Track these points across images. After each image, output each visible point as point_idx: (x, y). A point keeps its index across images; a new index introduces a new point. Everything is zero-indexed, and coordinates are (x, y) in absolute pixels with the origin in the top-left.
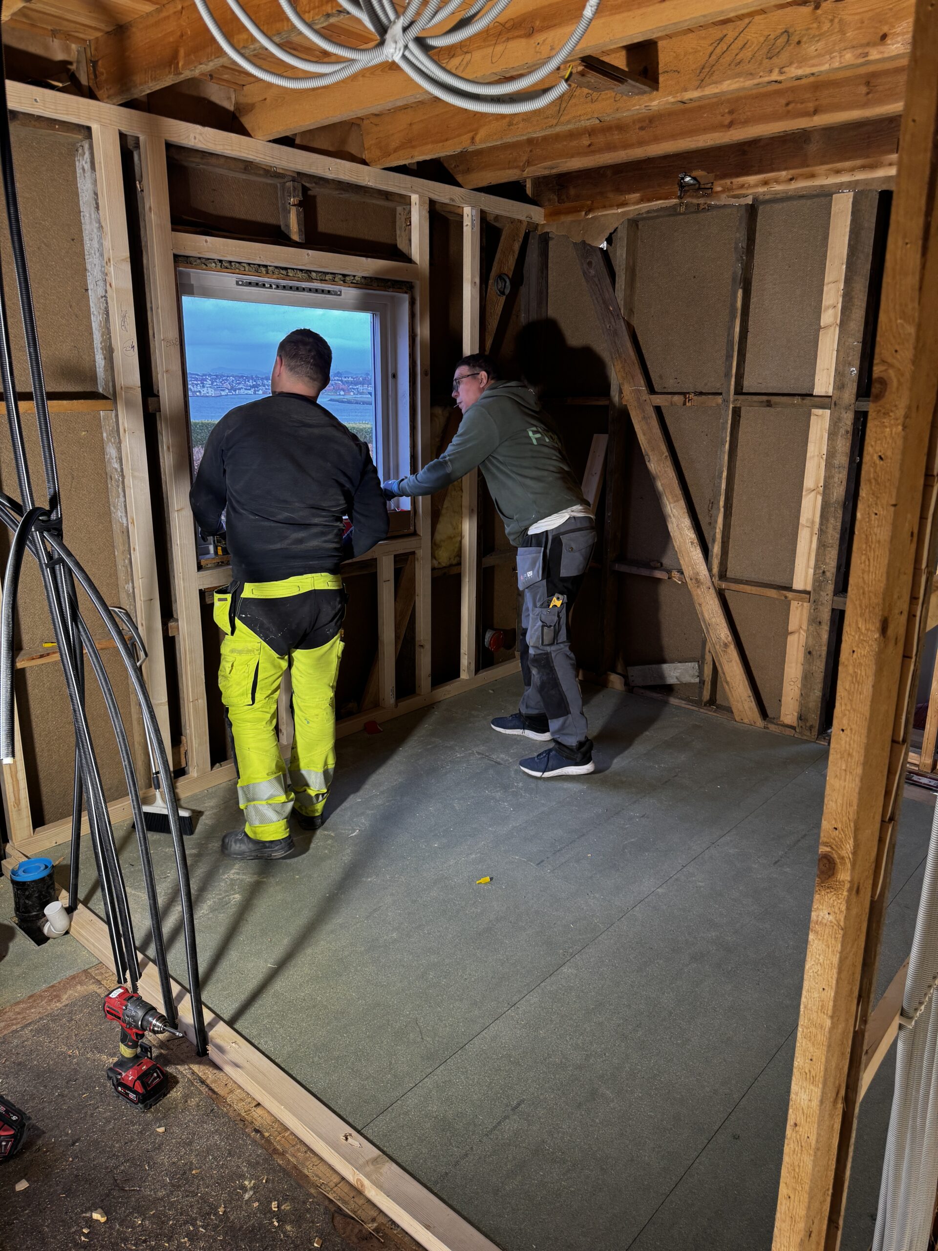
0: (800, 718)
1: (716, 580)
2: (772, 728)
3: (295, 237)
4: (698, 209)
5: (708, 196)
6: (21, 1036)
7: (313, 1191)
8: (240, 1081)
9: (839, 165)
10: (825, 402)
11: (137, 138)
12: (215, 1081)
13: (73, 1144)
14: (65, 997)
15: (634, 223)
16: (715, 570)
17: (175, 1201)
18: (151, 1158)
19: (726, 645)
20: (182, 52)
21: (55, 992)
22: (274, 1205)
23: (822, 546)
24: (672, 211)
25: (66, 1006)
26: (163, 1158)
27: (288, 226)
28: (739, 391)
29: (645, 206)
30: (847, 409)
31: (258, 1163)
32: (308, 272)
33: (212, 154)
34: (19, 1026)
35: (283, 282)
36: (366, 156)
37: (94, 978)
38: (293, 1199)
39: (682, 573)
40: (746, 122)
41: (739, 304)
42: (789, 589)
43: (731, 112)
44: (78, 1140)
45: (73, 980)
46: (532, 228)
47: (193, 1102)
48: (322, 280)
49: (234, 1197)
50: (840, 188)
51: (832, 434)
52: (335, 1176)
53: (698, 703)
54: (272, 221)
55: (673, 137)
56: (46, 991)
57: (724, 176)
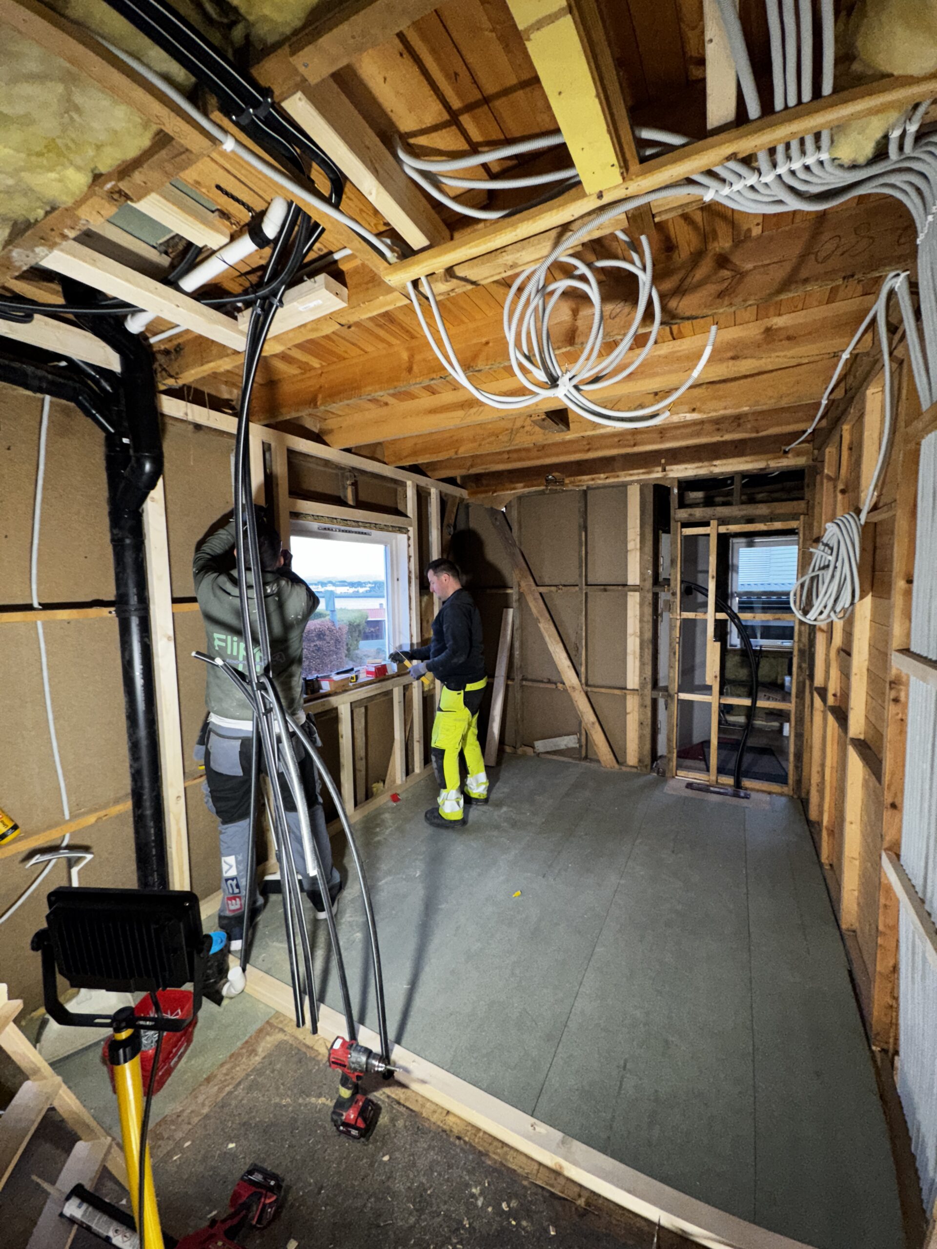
0: (640, 761)
1: (584, 686)
2: (624, 769)
3: (351, 502)
4: (556, 492)
5: (563, 485)
6: (236, 1097)
7: (525, 1183)
8: (428, 1095)
9: (631, 472)
10: (635, 588)
11: (270, 445)
12: (406, 1099)
13: (319, 1193)
14: (260, 1050)
15: (520, 498)
16: (583, 681)
17: (426, 1226)
18: (388, 1188)
19: (593, 723)
20: (320, 396)
21: (250, 1047)
22: (504, 1206)
23: (642, 664)
24: (542, 492)
25: (264, 1058)
26: (399, 1186)
27: (346, 497)
28: (587, 585)
29: (527, 490)
30: (648, 591)
31: (474, 1168)
32: (358, 522)
33: (308, 455)
34: (231, 1087)
35: (343, 528)
36: (386, 460)
37: (277, 1027)
38: (516, 1196)
39: (564, 684)
40: (596, 449)
41: (584, 539)
42: (625, 689)
43: (589, 444)
44: (321, 1188)
45: (261, 1033)
46: (462, 500)
47: (400, 1123)
48: (365, 527)
49: (470, 1206)
50: (632, 482)
51: (642, 605)
52: (533, 1163)
53: (580, 759)
54: (336, 493)
55: (557, 455)
56: (241, 1048)
57: (571, 476)
